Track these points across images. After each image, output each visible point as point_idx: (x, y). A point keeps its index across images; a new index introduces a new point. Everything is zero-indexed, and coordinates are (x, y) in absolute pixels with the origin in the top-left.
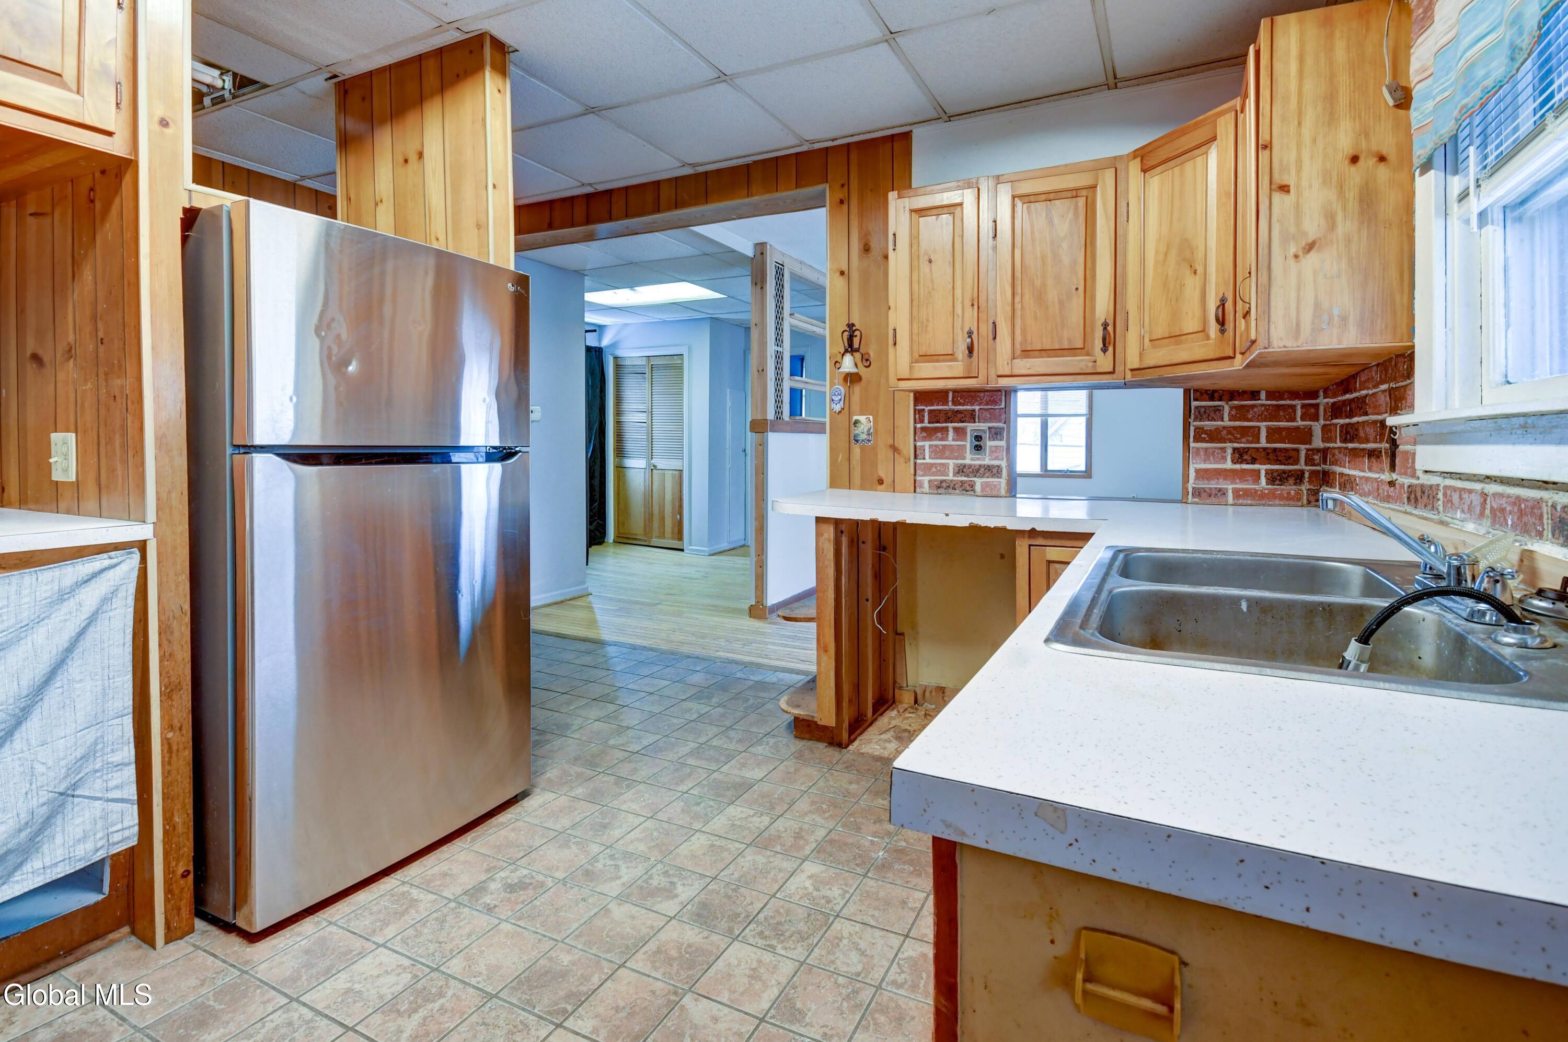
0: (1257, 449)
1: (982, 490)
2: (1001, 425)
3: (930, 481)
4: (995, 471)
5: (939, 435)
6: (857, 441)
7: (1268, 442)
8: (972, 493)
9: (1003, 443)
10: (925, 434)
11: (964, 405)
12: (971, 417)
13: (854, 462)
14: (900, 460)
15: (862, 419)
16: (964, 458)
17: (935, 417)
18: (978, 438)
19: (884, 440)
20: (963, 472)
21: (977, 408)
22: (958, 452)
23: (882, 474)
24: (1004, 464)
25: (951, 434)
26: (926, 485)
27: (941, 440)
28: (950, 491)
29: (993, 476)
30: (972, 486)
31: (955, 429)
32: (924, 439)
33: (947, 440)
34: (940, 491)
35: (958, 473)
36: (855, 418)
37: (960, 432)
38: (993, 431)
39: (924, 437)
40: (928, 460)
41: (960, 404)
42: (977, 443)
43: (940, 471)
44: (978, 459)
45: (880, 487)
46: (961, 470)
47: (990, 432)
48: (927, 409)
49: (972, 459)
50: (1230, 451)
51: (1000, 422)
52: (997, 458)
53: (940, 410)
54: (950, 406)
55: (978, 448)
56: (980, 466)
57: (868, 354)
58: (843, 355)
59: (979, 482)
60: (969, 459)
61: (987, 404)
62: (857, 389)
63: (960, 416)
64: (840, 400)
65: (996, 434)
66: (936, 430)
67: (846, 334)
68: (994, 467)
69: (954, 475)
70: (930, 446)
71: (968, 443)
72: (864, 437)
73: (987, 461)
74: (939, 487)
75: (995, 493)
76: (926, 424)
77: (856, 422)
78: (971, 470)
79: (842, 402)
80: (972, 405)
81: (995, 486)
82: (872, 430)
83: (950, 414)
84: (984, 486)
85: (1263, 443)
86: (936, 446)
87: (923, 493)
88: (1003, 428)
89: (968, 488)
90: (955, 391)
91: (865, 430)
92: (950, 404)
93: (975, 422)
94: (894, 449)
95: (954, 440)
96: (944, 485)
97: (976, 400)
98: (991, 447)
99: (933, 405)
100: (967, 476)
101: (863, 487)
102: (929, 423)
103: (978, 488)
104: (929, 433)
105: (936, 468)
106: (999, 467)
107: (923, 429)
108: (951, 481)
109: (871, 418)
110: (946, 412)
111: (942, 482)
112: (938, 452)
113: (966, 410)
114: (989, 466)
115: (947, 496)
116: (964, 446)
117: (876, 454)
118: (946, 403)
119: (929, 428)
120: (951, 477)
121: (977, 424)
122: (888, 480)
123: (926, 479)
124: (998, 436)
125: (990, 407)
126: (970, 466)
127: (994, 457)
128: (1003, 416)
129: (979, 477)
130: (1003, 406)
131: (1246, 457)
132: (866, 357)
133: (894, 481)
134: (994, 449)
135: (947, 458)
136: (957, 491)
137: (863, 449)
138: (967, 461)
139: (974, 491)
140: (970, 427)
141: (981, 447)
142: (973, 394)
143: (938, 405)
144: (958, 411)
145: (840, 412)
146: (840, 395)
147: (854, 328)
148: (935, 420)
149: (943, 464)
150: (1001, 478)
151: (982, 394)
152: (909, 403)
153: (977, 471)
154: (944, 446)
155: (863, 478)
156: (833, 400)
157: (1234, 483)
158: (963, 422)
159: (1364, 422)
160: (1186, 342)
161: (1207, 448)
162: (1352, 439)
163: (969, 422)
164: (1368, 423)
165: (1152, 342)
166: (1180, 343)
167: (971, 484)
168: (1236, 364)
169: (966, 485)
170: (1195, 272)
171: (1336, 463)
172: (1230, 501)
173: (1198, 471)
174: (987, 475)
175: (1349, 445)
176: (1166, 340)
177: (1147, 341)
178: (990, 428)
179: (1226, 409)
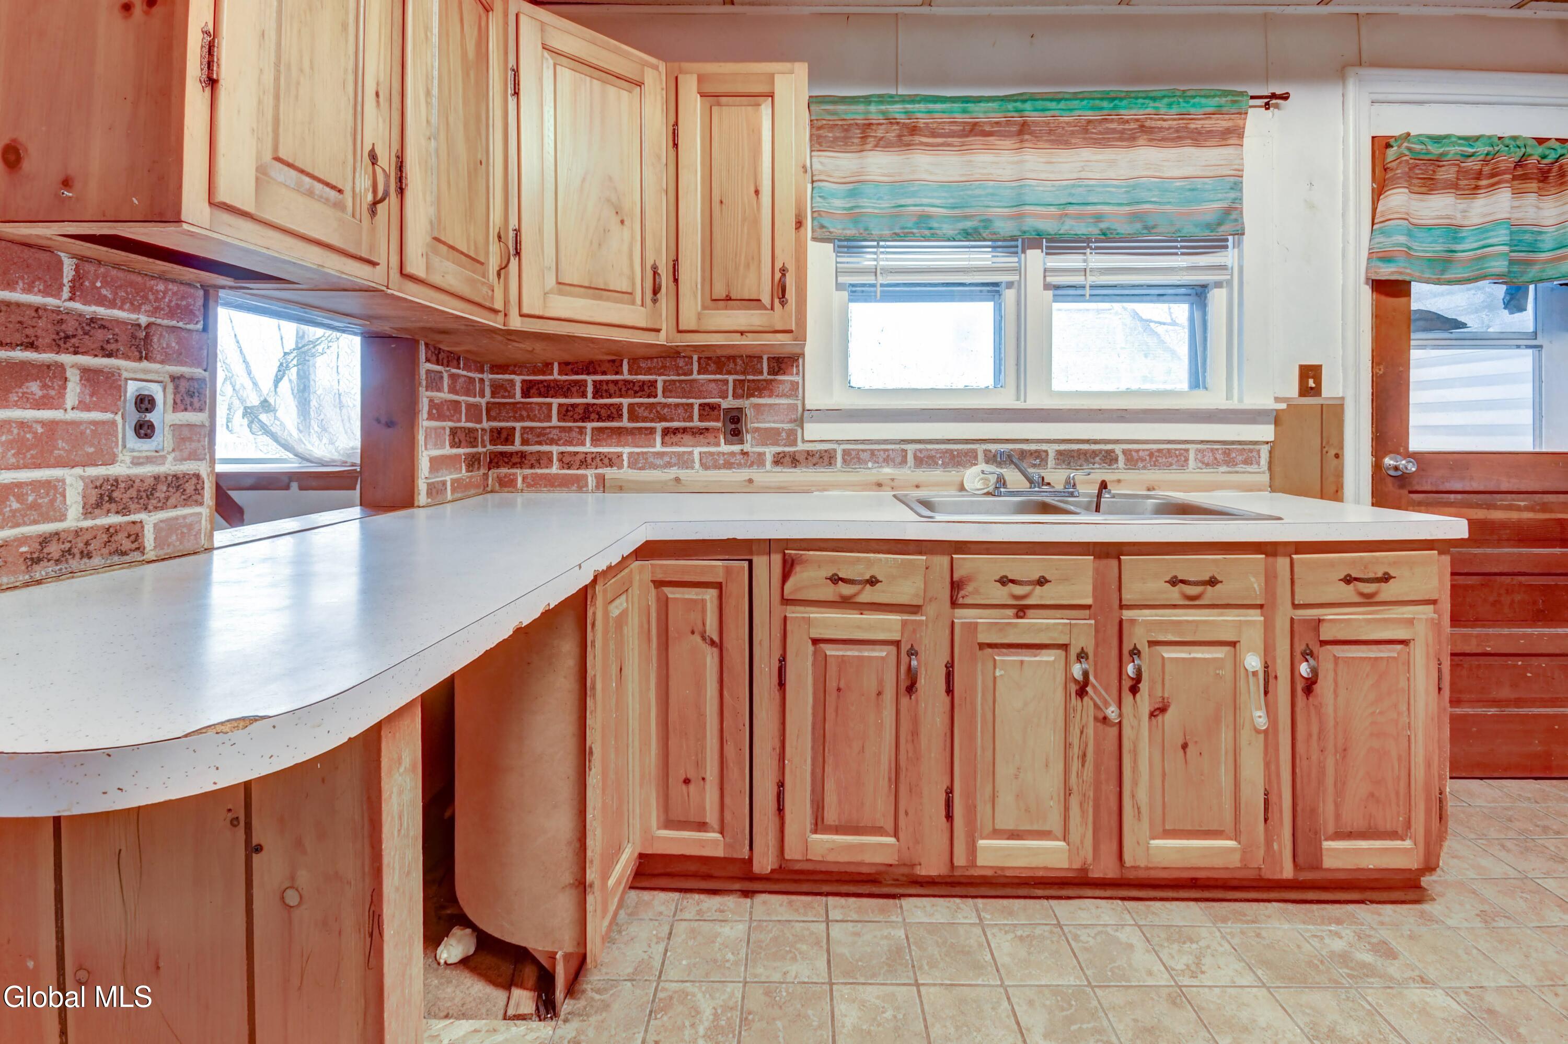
1: (159, 542)
2: (195, 372)
4: (190, 487)
5: (38, 388)
7: (466, 421)
8: (136, 556)
9: (204, 419)
11: (112, 305)
12: (131, 343)
16: (110, 461)
17: (21, 327)
18: (145, 402)
20: (111, 500)
21: (146, 320)
22: (95, 444)
24: (202, 468)
25: (73, 389)
27: (44, 404)
28: (73, 563)
29: (186, 501)
30: (136, 537)
31: (84, 372)
33: (62, 407)
34: (40, 570)
35: (98, 505)
37: (101, 386)
38: (177, 385)
41: (101, 301)
42: (141, 416)
43: (30, 506)
44: (146, 460)
46: (103, 496)
47: (176, 387)
49: (136, 462)
50: (448, 432)
51: (195, 364)
52: (190, 456)
53: (36, 309)
54: (69, 303)
55: (144, 430)
56: (157, 478)
59: (150, 522)
60: (126, 462)
61: (167, 314)
63: (100, 335)
65: (186, 394)
66: (24, 372)
68: (186, 477)
69: (85, 514)
71: (123, 417)
73: (168, 464)
74: (35, 561)
75: (189, 546)
78: (133, 493)
80: (136, 309)
81: (190, 527)
83: (69, 327)
84: (164, 531)
85: (464, 423)
86: (23, 424)
88: (203, 382)
89: (127, 545)
92: (69, 293)
93: (140, 359)
95: (82, 406)
96: (53, 550)
97: (145, 297)
98: (176, 428)
99: (11, 287)
100: (124, 510)
103: (148, 539)
105: (21, 498)
106: (195, 477)
108: (76, 533)
110: (58, 317)
111: (44, 540)
112: (33, 446)
113: (118, 322)
114: (176, 477)
115: (62, 583)
116: (112, 425)
118: (56, 290)
120: (75, 520)
121: (145, 364)
124: (195, 400)
125: (174, 323)
126: (131, 482)
127: (186, 454)
128: (202, 352)
129: (156, 508)
130: (200, 326)
131: (456, 439)
134: (186, 432)
135: (55, 465)
136: (97, 561)
138: (120, 469)
139: (140, 549)
140: (126, 370)
141: (151, 426)
142: (139, 279)
143: (29, 289)
144: (93, 321)
148: (18, 339)
149: (49, 485)
150: (201, 504)
151: (160, 286)
153: (146, 494)
154: (51, 425)
157: (451, 473)
158: (109, 355)
159: (652, 405)
160: (608, 299)
161: (436, 429)
162: (610, 418)
163: (126, 357)
164: (665, 405)
165: (561, 286)
166: (600, 298)
167: (134, 529)
168: (661, 339)
169: (121, 537)
170: (622, 222)
171: (552, 442)
172: (449, 496)
173: (432, 460)
174: (172, 501)
175: (589, 425)
176: (582, 290)
177: (551, 282)
178: (174, 378)
179: (445, 375)
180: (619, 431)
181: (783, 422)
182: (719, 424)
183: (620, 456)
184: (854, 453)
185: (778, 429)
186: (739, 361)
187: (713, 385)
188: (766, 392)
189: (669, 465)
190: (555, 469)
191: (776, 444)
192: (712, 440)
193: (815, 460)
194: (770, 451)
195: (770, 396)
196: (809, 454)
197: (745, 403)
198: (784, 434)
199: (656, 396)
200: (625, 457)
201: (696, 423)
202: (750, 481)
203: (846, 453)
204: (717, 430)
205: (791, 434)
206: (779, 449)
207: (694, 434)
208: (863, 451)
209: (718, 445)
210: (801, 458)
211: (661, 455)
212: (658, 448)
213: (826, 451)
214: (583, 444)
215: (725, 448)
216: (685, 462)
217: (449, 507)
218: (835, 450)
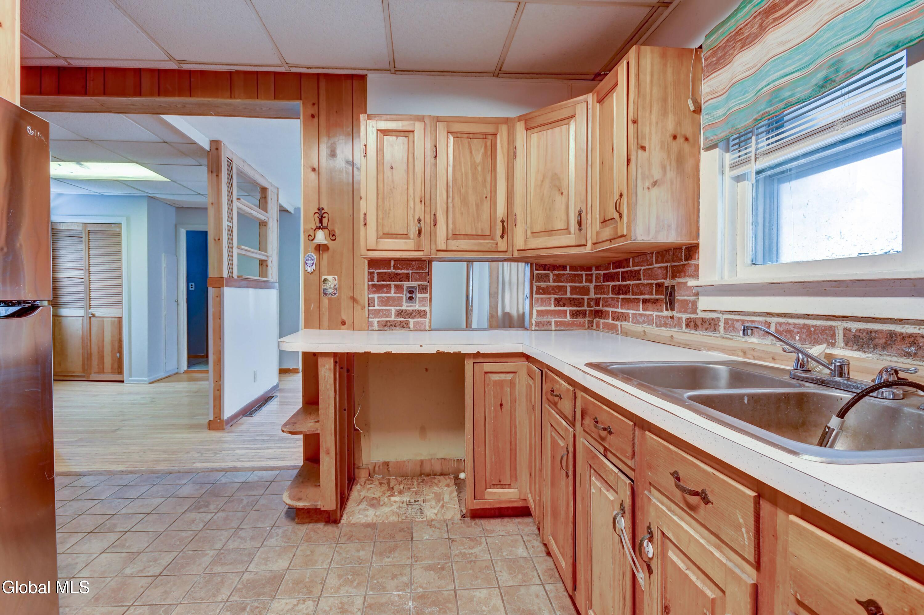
0: (566, 298)
1: (414, 326)
2: (426, 283)
3: (378, 322)
4: (422, 314)
5: (385, 290)
6: (326, 294)
7: (571, 295)
8: (407, 329)
9: (427, 295)
10: (374, 289)
11: (402, 269)
12: (407, 278)
13: (323, 310)
14: (358, 308)
15: (330, 278)
16: (402, 306)
17: (382, 277)
18: (411, 292)
19: (346, 294)
20: (401, 315)
21: (410, 272)
22: (399, 301)
23: (344, 317)
24: (427, 309)
25: (393, 289)
26: (376, 324)
27: (386, 293)
28: (393, 328)
29: (421, 317)
30: (407, 324)
31: (396, 286)
32: (374, 292)
33: (390, 293)
34: (385, 328)
35: (398, 316)
36: (324, 277)
37: (399, 288)
38: (421, 287)
39: (374, 291)
40: (377, 307)
41: (399, 269)
42: (410, 295)
43: (385, 314)
44: (411, 306)
45: (343, 327)
46: (400, 313)
47: (419, 288)
48: (376, 271)
49: (407, 306)
50: (553, 300)
51: (426, 281)
52: (423, 305)
53: (385, 273)
54: (392, 270)
55: (411, 298)
56: (413, 310)
57: (334, 231)
58: (315, 230)
59: (411, 321)
60: (406, 306)
61: (417, 269)
62: (325, 256)
63: (399, 277)
64: (313, 264)
65: (423, 289)
66: (383, 286)
67: (317, 215)
68: (421, 311)
69: (395, 317)
70: (379, 298)
71: (405, 295)
72: (331, 291)
73: (417, 307)
74: (385, 326)
75: (422, 328)
76: (375, 282)
77: (325, 280)
78: (406, 313)
79: (314, 265)
80: (407, 269)
81: (422, 324)
82: (337, 286)
83: (392, 276)
84: (415, 324)
85: (568, 295)
86: (382, 297)
87: (373, 330)
88: (427, 286)
89: (405, 326)
90: (397, 260)
91: (332, 286)
92: (392, 268)
93: (409, 281)
94: (354, 300)
95: (395, 293)
96: (389, 324)
97: (410, 266)
98: (419, 298)
99: (380, 269)
100: (404, 317)
101: (330, 328)
102: (378, 281)
103: (411, 325)
104: (377, 289)
105: (383, 312)
106: (425, 311)
107: (374, 286)
108: (393, 321)
109: (336, 277)
110: (389, 274)
111: (387, 322)
112: (384, 302)
113: (403, 273)
114: (418, 310)
115: (391, 332)
116: (402, 297)
117: (340, 304)
118: (390, 268)
119: (377, 285)
120: (393, 318)
121: (410, 282)
122: (349, 322)
123: (375, 321)
124: (425, 291)
125: (419, 271)
126: (406, 311)
127: (421, 305)
128: (428, 278)
129: (412, 318)
130: (427, 271)
131: (561, 303)
132: (333, 233)
133: (353, 323)
134: (421, 299)
135: (390, 306)
136: (397, 328)
137: (330, 300)
138: (404, 308)
139: (409, 327)
140: (406, 284)
141: (413, 298)
142: (408, 262)
143: (384, 269)
144: (398, 274)
145: (312, 272)
146: (313, 260)
147: (323, 211)
148: (382, 279)
149: (388, 310)
150: (426, 318)
151: (414, 263)
152: (365, 267)
153: (410, 314)
154: (388, 298)
155: (330, 320)
156: (306, 264)
157: (555, 318)
158: (401, 281)
159: (639, 284)
160: (556, 235)
161: (542, 299)
162: (625, 293)
163: (405, 281)
164: (643, 284)
165: (533, 234)
166: (552, 235)
167: (407, 322)
168: (588, 249)
169: (404, 323)
170: (562, 194)
171: (609, 306)
172: (553, 328)
173: (538, 311)
174: (417, 316)
175: (621, 297)
176: (543, 233)
177: (529, 233)
178: (419, 285)
179: (551, 275)
180: (628, 301)
181: (690, 296)
182: (663, 297)
183: (628, 314)
184: (730, 322)
185: (687, 301)
186: (671, 253)
187: (660, 271)
188: (682, 274)
189: (644, 322)
190: (610, 321)
191: (686, 312)
192: (659, 308)
193: (706, 325)
194: (685, 316)
195: (684, 277)
196: (703, 320)
197: (674, 282)
198: (690, 305)
199: (640, 280)
200: (630, 315)
201: (654, 297)
202: (672, 337)
203: (726, 321)
204: (662, 300)
205: (695, 303)
206: (689, 316)
207: (652, 303)
208: (737, 321)
209: (662, 311)
210: (699, 323)
211: (641, 315)
212: (641, 312)
213: (713, 319)
214: (617, 308)
215: (666, 313)
216: (649, 321)
217: (553, 333)
218: (719, 319)
